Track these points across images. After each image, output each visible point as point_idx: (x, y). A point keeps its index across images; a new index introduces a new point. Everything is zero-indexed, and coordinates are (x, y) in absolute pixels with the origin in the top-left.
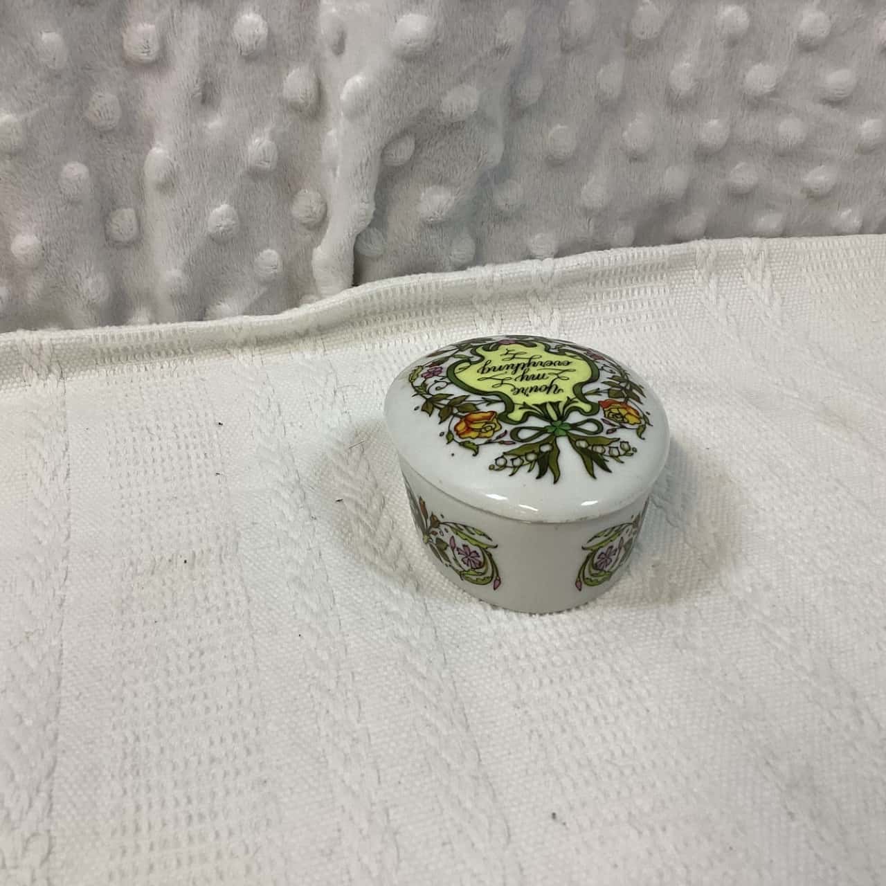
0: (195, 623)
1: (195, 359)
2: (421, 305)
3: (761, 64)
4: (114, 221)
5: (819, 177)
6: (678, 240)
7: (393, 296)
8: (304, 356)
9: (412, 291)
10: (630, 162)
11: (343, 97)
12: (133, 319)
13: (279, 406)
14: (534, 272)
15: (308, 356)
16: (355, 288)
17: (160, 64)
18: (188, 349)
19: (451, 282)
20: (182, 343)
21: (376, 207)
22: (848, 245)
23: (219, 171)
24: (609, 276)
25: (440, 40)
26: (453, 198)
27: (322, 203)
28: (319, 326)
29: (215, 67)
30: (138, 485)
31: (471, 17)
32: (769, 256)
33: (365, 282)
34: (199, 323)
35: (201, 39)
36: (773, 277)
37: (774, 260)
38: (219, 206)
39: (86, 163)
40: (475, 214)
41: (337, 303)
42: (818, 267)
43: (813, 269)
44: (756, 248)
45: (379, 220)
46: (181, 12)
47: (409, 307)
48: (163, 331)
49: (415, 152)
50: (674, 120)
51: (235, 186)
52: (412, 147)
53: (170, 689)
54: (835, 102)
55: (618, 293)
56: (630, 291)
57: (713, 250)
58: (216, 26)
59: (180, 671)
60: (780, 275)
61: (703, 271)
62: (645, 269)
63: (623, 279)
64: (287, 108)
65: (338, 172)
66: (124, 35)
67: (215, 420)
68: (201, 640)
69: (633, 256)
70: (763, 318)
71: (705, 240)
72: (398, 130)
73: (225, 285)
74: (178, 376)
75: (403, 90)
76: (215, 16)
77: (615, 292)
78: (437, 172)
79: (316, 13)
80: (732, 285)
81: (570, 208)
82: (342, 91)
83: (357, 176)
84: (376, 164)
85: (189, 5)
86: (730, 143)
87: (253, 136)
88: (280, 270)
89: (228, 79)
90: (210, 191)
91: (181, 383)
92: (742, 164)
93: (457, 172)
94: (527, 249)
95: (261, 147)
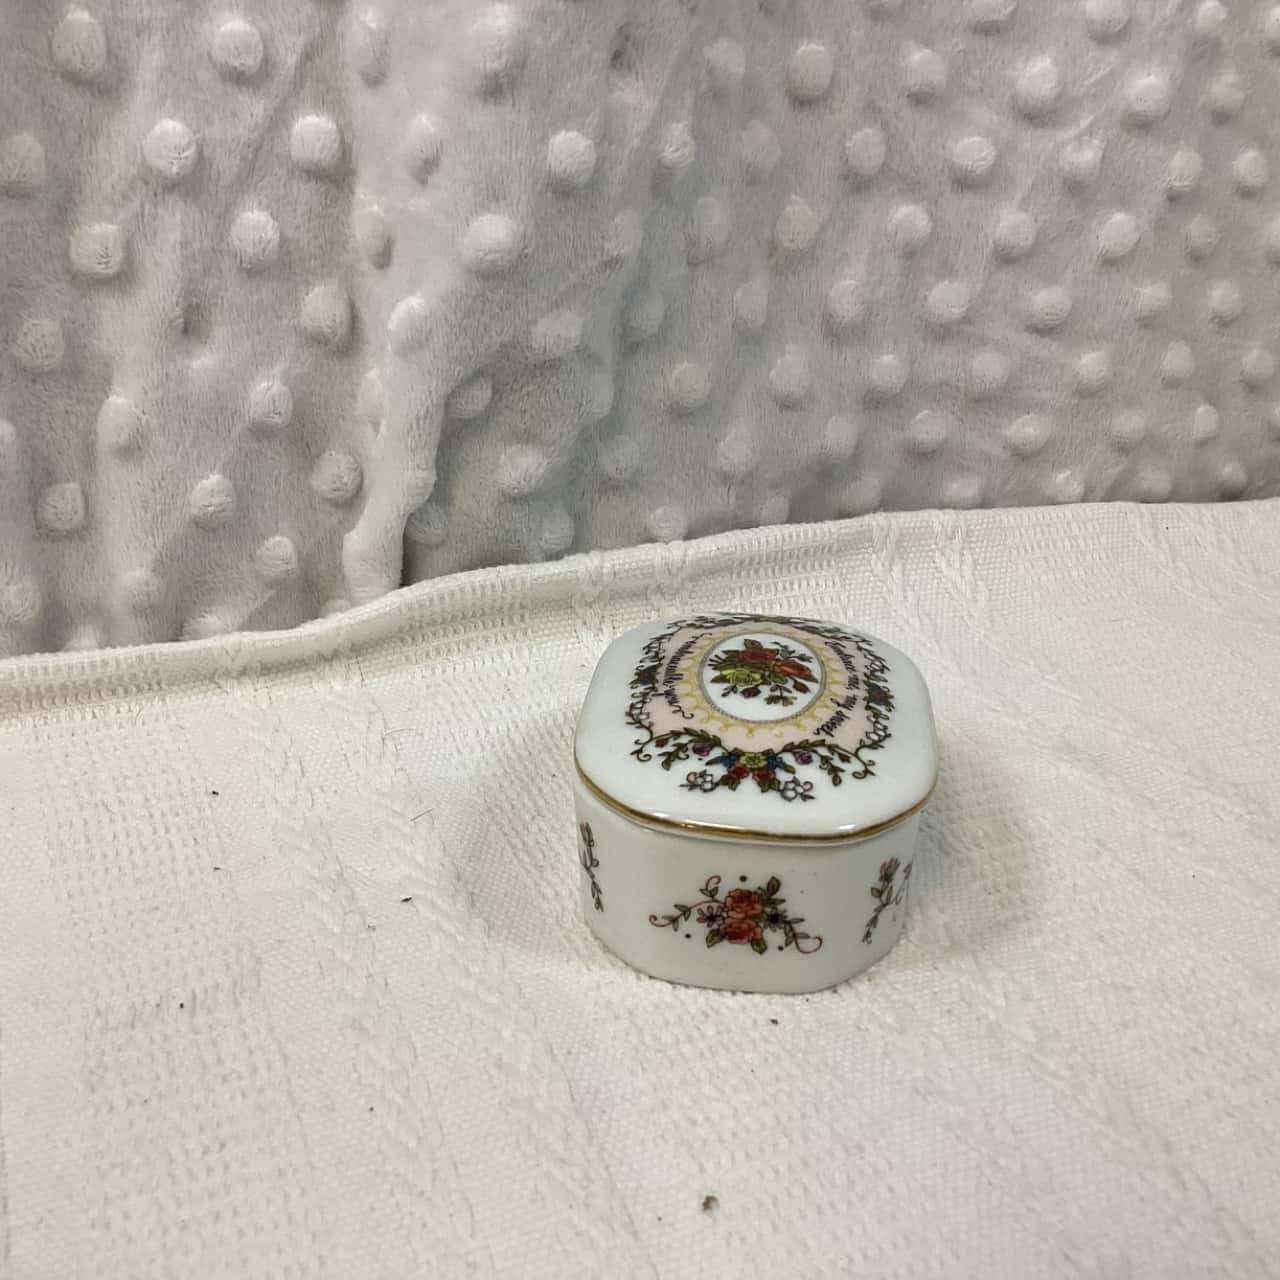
0: (207, 1101)
1: (168, 699)
2: (500, 610)
3: (946, 282)
4: (49, 500)
5: (1027, 429)
6: (846, 513)
7: (462, 599)
8: (334, 687)
9: (489, 591)
10: (781, 411)
11: (393, 324)
12: (74, 642)
13: (301, 763)
14: (658, 561)
15: (338, 687)
16: (405, 589)
17: (123, 279)
18: (159, 683)
19: (543, 577)
20: (149, 675)
21: (438, 474)
22: (1069, 516)
23: (208, 427)
24: (759, 563)
25: (529, 251)
26: (545, 461)
27: (355, 470)
28: (353, 645)
29: (203, 283)
30: (97, 891)
31: (569, 219)
32: (969, 533)
33: (419, 580)
34: (175, 644)
35: (185, 244)
36: (975, 563)
37: (974, 539)
38: (208, 478)
39: (11, 419)
40: (572, 482)
41: (381, 611)
42: (1033, 549)
43: (1026, 550)
44: (951, 523)
45: (441, 494)
46: (155, 207)
47: (484, 614)
48: (121, 657)
49: (492, 398)
50: (835, 355)
51: (231, 448)
52: (489, 392)
53: (179, 1205)
54: (1045, 330)
55: (773, 587)
56: (788, 585)
57: (894, 527)
58: (206, 226)
59: (192, 1176)
60: (984, 559)
61: (883, 555)
62: (806, 553)
63: (777, 568)
64: (307, 339)
65: (383, 428)
66: (71, 239)
67: (206, 787)
68: (218, 1125)
69: (791, 536)
70: (966, 618)
71: (884, 514)
72: (470, 372)
73: (212, 589)
74: (143, 724)
75: (477, 316)
76: (205, 214)
77: (767, 586)
78: (523, 426)
79: (348, 211)
80: (922, 574)
81: (702, 472)
82: (389, 317)
83: (412, 433)
84: (439, 418)
85: (167, 198)
86: (910, 384)
87: (257, 379)
88: (294, 565)
89: (222, 299)
90: (195, 456)
91: (148, 735)
92: (926, 412)
93: (550, 426)
94: (646, 528)
95: (269, 394)
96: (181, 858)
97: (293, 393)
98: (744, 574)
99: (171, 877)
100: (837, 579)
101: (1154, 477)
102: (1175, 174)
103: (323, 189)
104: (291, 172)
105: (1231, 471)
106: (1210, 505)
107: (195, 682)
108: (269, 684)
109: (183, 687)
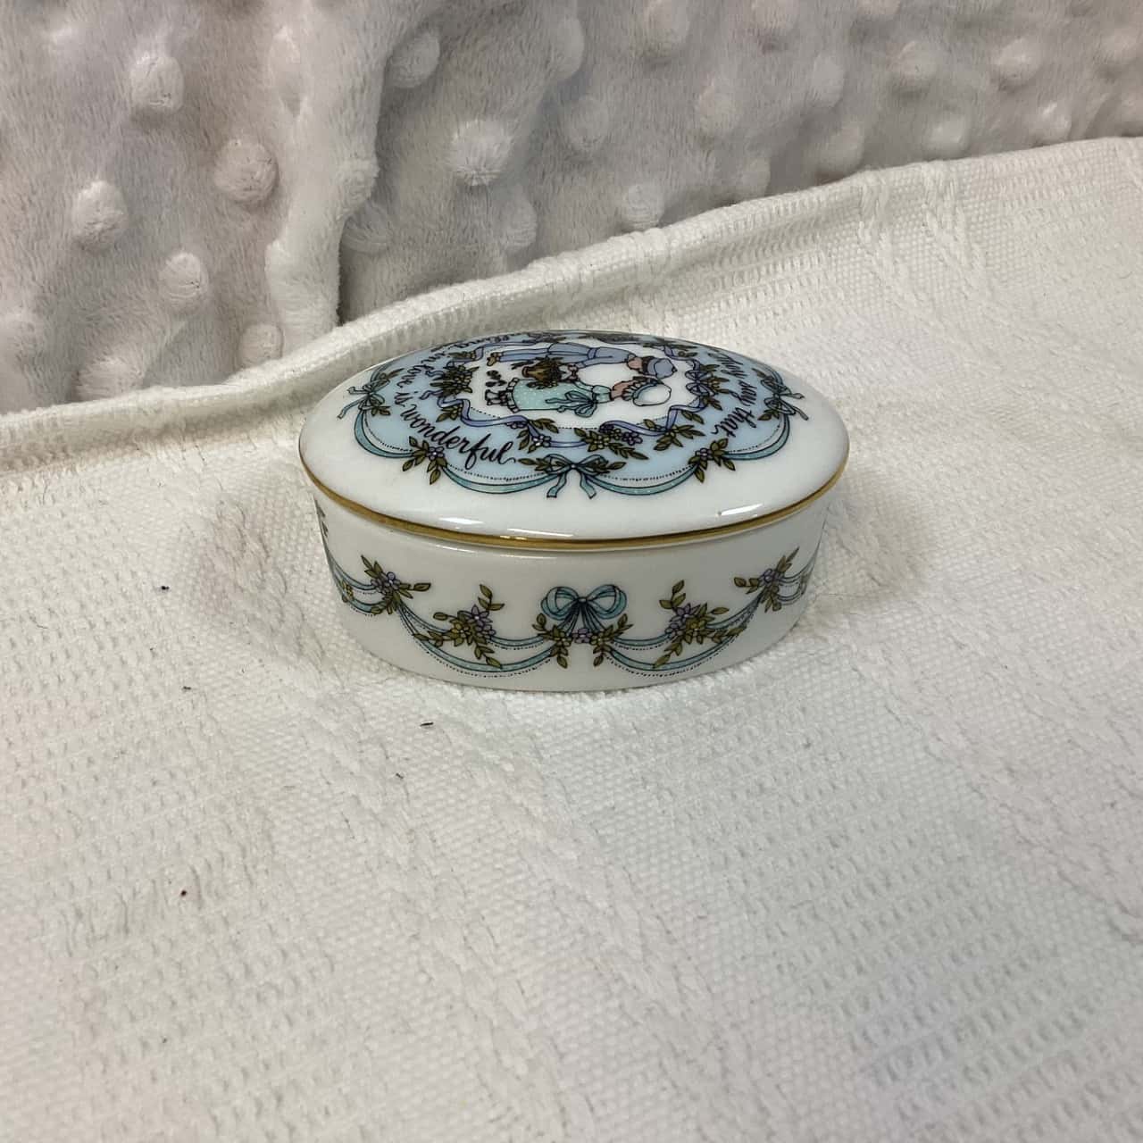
1: (78, 469)
5: (1018, 56)
6: (826, 177)
10: (764, 52)
13: (261, 540)
18: (64, 450)
20: (52, 443)
21: (379, 164)
22: (1060, 159)
23: (81, 120)
24: (743, 248)
26: (509, 139)
27: (269, 162)
32: (960, 188)
36: (968, 222)
38: (89, 186)
40: (532, 160)
44: (942, 179)
45: (383, 189)
48: (16, 426)
49: (440, 60)
51: (113, 146)
52: (437, 48)
55: (756, 272)
56: (771, 268)
57: (884, 188)
61: (871, 223)
65: (304, 107)
67: (153, 583)
69: (778, 210)
70: (965, 290)
71: (871, 172)
72: (415, 23)
73: (110, 325)
74: (54, 501)
77: (751, 271)
78: (477, 93)
80: (912, 241)
81: (678, 137)
83: (346, 113)
87: (136, 51)
88: (206, 288)
90: (69, 158)
91: (63, 515)
92: (913, 43)
93: (512, 93)
94: (616, 213)
95: (153, 70)
96: (139, 678)
97: (181, 66)
98: (726, 260)
99: (132, 706)
107: (107, 445)
108: (198, 442)
109: (94, 451)
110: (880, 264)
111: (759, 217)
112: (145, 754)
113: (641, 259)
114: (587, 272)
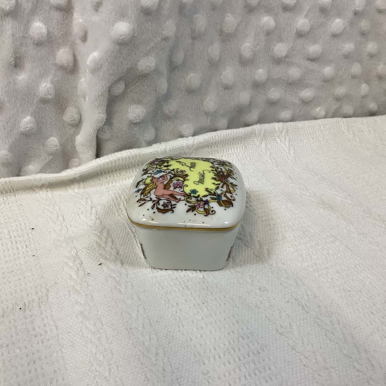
0: (29, 345)
1: (17, 196)
3: (280, 43)
5: (307, 93)
6: (247, 125)
8: (74, 190)
9: (128, 159)
10: (225, 90)
11: (88, 63)
13: (63, 217)
15: (76, 190)
18: (13, 190)
19: (146, 154)
20: (9, 187)
21: (107, 116)
22: (320, 123)
23: (25, 100)
24: (218, 143)
25: (136, 35)
26: (145, 110)
27: (78, 114)
28: (80, 176)
29: (21, 49)
31: (150, 23)
32: (287, 130)
34: (18, 177)
35: (13, 35)
36: (290, 140)
38: (26, 118)
40: (154, 117)
41: (90, 168)
42: (308, 135)
43: (306, 136)
44: (281, 127)
45: (108, 122)
46: (2, 22)
49: (125, 89)
50: (243, 70)
51: (34, 107)
52: (124, 85)
54: (313, 60)
55: (222, 151)
56: (227, 150)
57: (263, 129)
58: (20, 28)
60: (292, 139)
61: (259, 139)
62: (233, 139)
63: (224, 145)
64: (59, 68)
65: (87, 99)
67: (30, 227)
68: (33, 354)
69: (229, 134)
70: (287, 159)
71: (259, 125)
72: (117, 79)
73: (30, 156)
74: (8, 204)
75: (118, 59)
76: (20, 24)
78: (136, 97)
79: (71, 21)
80: (272, 145)
81: (198, 112)
82: (87, 60)
83: (97, 101)
84: (106, 95)
85: (6, 18)
86: (268, 79)
87: (42, 83)
88: (58, 147)
89: (28, 54)
90: (21, 110)
91: (10, 208)
92: (273, 89)
93: (146, 98)
94: (180, 132)
95: (46, 88)
96: (21, 253)
97: (55, 87)
98: (213, 147)
99: (18, 260)
100: (244, 148)
101: (348, 109)
102: (357, 5)
103: (62, 14)
104: (50, 8)
105: (373, 106)
106: (365, 118)
107: (26, 189)
108: (52, 189)
109: (22, 191)
110: (262, 151)
111: (222, 135)
112: (19, 272)
113: (184, 145)
114: (168, 148)
